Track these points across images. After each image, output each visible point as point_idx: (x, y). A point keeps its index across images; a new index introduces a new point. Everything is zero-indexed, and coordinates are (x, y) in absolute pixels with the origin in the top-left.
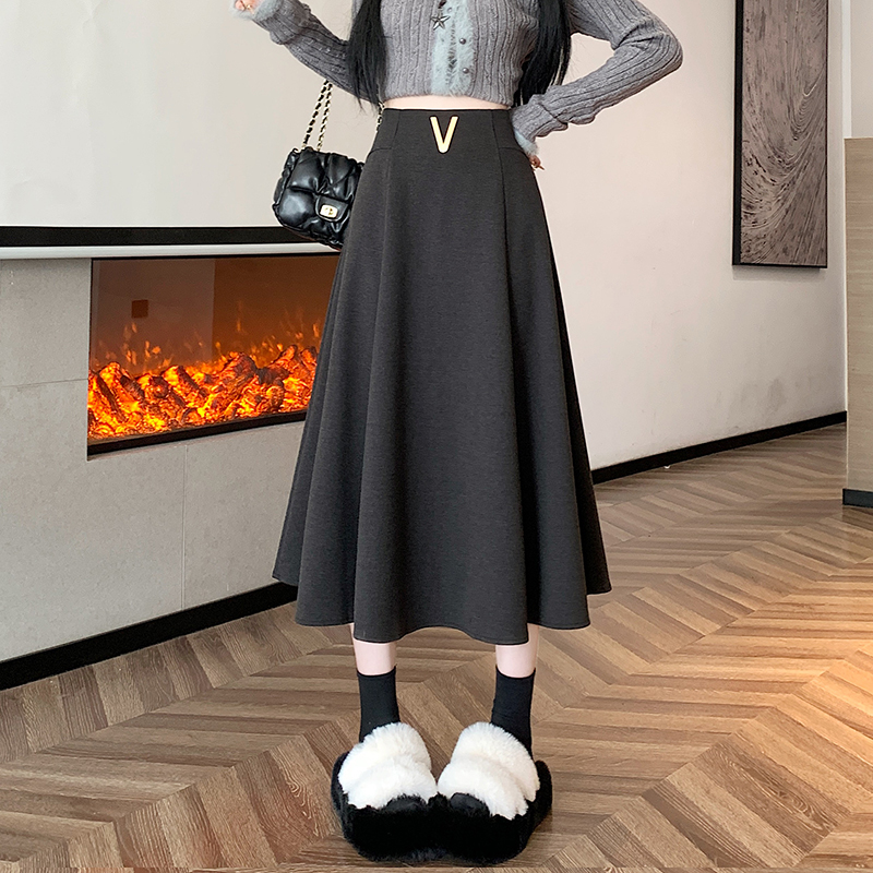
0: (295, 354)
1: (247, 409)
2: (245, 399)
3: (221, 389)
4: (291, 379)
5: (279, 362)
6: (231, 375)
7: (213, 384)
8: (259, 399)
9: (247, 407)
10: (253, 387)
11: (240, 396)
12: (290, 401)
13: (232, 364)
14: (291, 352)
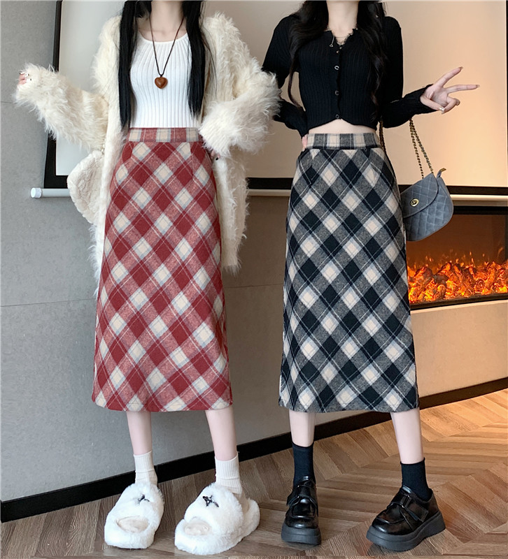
0: (451, 267)
1: (429, 296)
2: (427, 291)
3: (417, 285)
4: (448, 281)
5: (442, 271)
6: (422, 277)
7: (414, 282)
8: (435, 292)
9: (429, 295)
10: (431, 286)
11: (425, 290)
12: (449, 293)
13: (421, 272)
14: (448, 267)
